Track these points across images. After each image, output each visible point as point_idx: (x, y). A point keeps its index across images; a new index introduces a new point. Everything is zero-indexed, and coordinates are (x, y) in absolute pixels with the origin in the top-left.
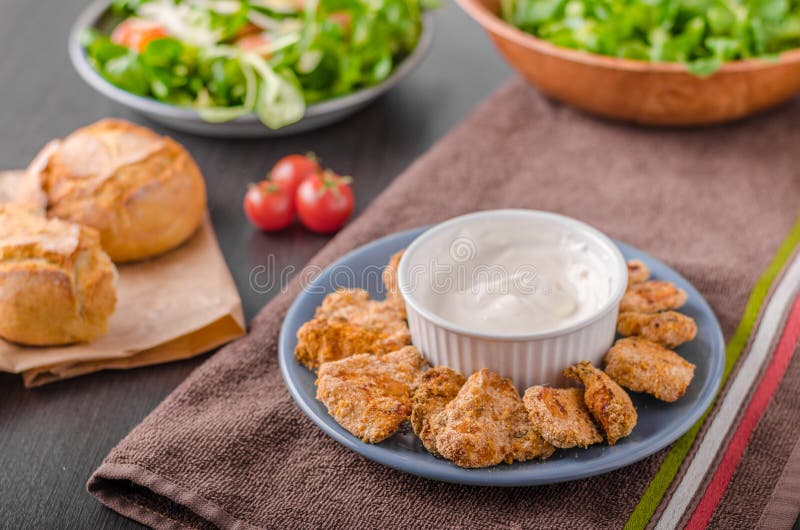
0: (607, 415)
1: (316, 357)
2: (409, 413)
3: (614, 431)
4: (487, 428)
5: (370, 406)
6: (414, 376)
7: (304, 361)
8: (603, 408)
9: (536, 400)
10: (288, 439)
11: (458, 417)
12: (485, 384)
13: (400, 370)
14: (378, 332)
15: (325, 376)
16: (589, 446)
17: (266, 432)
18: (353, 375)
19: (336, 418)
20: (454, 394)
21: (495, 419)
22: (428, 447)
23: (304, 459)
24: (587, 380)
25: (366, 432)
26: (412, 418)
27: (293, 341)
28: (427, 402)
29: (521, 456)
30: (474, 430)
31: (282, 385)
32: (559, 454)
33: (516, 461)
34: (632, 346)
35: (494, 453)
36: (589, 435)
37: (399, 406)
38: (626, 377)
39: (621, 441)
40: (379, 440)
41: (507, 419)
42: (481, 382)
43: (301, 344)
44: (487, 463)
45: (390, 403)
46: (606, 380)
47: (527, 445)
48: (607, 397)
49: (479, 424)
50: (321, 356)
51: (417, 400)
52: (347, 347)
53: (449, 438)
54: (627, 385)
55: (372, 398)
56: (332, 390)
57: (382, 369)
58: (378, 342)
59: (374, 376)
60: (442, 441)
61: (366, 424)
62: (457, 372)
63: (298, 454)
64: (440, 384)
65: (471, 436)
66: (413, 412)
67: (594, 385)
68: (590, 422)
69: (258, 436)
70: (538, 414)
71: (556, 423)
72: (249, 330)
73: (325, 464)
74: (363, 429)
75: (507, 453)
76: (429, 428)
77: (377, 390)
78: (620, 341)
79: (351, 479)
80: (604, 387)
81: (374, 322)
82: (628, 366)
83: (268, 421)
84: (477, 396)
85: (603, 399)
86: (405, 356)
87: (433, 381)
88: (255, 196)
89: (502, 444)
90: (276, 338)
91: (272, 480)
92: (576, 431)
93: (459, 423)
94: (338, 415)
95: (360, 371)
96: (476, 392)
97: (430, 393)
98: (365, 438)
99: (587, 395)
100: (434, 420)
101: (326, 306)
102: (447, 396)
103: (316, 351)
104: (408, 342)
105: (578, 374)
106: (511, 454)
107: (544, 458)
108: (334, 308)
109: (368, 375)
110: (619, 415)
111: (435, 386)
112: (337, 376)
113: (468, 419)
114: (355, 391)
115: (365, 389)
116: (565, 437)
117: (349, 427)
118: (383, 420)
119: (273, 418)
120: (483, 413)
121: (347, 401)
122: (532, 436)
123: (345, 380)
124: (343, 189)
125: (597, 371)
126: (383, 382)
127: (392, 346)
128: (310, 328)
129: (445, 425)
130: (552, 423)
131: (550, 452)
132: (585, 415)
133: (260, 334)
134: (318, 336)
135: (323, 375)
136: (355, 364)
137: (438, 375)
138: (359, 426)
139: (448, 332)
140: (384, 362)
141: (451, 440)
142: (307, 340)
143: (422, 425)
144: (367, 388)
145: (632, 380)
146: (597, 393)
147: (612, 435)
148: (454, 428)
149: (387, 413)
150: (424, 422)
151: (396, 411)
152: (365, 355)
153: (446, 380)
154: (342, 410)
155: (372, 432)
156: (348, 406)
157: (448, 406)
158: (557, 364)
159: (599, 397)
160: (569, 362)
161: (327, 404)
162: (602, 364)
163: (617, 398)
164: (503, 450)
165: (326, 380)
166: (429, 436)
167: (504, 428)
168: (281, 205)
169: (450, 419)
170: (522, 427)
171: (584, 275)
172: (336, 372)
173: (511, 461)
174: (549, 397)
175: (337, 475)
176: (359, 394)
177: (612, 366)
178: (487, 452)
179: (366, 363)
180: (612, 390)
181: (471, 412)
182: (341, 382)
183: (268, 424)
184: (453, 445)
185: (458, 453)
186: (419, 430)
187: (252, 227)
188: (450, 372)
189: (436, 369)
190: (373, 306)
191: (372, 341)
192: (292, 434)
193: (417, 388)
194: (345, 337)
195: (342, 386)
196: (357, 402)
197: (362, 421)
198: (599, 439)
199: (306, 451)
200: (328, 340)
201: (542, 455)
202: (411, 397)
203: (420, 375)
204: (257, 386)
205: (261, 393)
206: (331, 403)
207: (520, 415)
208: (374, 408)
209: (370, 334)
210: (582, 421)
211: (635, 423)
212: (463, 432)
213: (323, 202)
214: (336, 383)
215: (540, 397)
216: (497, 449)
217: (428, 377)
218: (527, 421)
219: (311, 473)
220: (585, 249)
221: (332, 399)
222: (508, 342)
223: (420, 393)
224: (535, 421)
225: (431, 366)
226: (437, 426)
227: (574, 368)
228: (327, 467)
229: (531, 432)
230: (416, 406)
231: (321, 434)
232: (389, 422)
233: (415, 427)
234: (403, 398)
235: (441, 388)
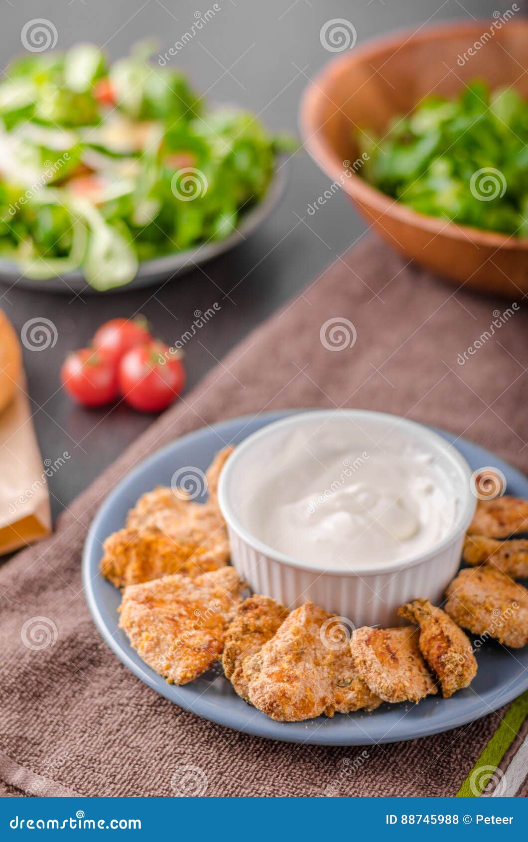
0: (443, 665)
1: (123, 573)
2: (221, 652)
3: (451, 684)
4: (307, 677)
5: (177, 641)
6: (230, 604)
7: (110, 577)
8: (439, 657)
9: (363, 645)
10: (86, 668)
11: (274, 661)
12: (308, 622)
13: (215, 596)
14: (195, 546)
15: (131, 603)
16: (422, 700)
17: (62, 659)
18: (162, 602)
19: (140, 652)
20: (273, 630)
21: (317, 664)
22: (239, 692)
23: (102, 693)
24: (423, 623)
25: (171, 672)
26: (224, 657)
27: (99, 553)
28: (242, 640)
29: (343, 708)
30: (291, 679)
31: (85, 603)
32: (385, 708)
33: (338, 713)
34: (477, 580)
35: (313, 704)
36: (422, 687)
37: (210, 642)
38: (468, 619)
39: (459, 693)
40: (185, 682)
41: (330, 665)
42: (303, 619)
43: (108, 557)
44: (304, 717)
45: (200, 639)
46: (445, 619)
47: (351, 695)
48: (445, 645)
49: (298, 672)
50: (129, 573)
51: (231, 637)
52: (158, 563)
53: (262, 687)
54: (469, 627)
55: (181, 632)
56: (136, 619)
57: (195, 596)
58: (193, 559)
59: (186, 603)
60: (255, 690)
61: (172, 662)
62: (279, 602)
63: (96, 687)
64: (258, 617)
65: (287, 686)
66: (225, 652)
67: (430, 631)
68: (424, 670)
69: (53, 663)
70: (365, 662)
71: (384, 675)
72: (54, 528)
73: (125, 701)
74: (169, 667)
75: (327, 705)
76: (242, 671)
77: (188, 622)
78: (465, 572)
79: (153, 721)
80: (442, 632)
81: (192, 533)
82: (472, 606)
83: (66, 645)
84: (297, 637)
85: (439, 647)
86: (222, 580)
87: (249, 614)
88: (75, 367)
89: (321, 694)
90: (83, 541)
91: (65, 717)
92: (407, 684)
93: (276, 669)
94: (142, 645)
95: (169, 597)
96: (297, 632)
97: (246, 629)
98: (170, 678)
99: (422, 640)
100: (248, 663)
101: (140, 509)
102: (267, 633)
103: (124, 567)
104: (228, 562)
105: (413, 614)
106: (332, 706)
107: (369, 710)
108: (150, 512)
109: (178, 602)
110: (457, 665)
111: (252, 620)
112: (143, 603)
113: (285, 666)
114: (162, 622)
115: (173, 620)
116: (394, 691)
117: (152, 664)
118: (191, 659)
119: (71, 642)
120: (304, 657)
121: (154, 634)
122: (358, 686)
123: (151, 607)
124: (172, 364)
125: (436, 612)
126: (192, 609)
127: (208, 566)
128: (119, 540)
129: (259, 670)
130: (379, 674)
131: (376, 705)
132: (419, 662)
133: (65, 536)
134: (126, 550)
135: (127, 600)
136: (165, 588)
137: (257, 607)
138: (164, 663)
139: (270, 560)
140: (197, 586)
141: (265, 691)
142: (114, 552)
143: (234, 667)
144: (177, 618)
145: (474, 622)
146: (434, 638)
147: (448, 687)
148: (269, 676)
149: (196, 650)
150: (237, 663)
151: (206, 649)
152: (177, 577)
153: (265, 613)
154: (146, 644)
155: (178, 672)
156: (152, 640)
157: (264, 647)
158: (390, 601)
159: (436, 644)
160: (405, 596)
161: (130, 635)
162: (442, 600)
163: (455, 645)
164: (323, 701)
165: (130, 608)
166: (241, 682)
167: (326, 675)
168: (103, 379)
169: (265, 664)
170: (347, 674)
171: (429, 490)
172: (142, 598)
173: (332, 714)
174: (379, 642)
175: (137, 716)
176: (167, 626)
177: (454, 604)
178: (305, 704)
179: (177, 587)
180: (450, 638)
181: (289, 657)
182: (148, 610)
183: (65, 649)
184: (266, 696)
185: (271, 705)
186: (231, 671)
187: (71, 401)
188: (270, 603)
189: (255, 599)
190: (194, 510)
191: (186, 557)
192: (92, 661)
193: (231, 620)
194: (157, 551)
195: (148, 615)
196: (163, 636)
197: (167, 658)
198: (432, 690)
199: (105, 683)
200: (138, 554)
201: (368, 707)
202: (225, 629)
203: (236, 606)
204: (55, 598)
205: (62, 608)
206: (134, 635)
207: (345, 659)
208: (183, 645)
209: (185, 550)
210: (415, 670)
211: (474, 674)
212: (278, 681)
213: (149, 379)
214: (141, 611)
215: (368, 642)
216: (316, 699)
217: (245, 609)
218: (353, 667)
219: (109, 712)
220: (431, 461)
221: (135, 630)
222: (336, 578)
223: (235, 628)
224: (362, 671)
225: (252, 593)
226: (250, 672)
227: (409, 606)
228: (127, 705)
229: (356, 681)
230: (229, 644)
231: (122, 665)
232: (197, 662)
233: (226, 668)
234: (216, 632)
235: (259, 623)
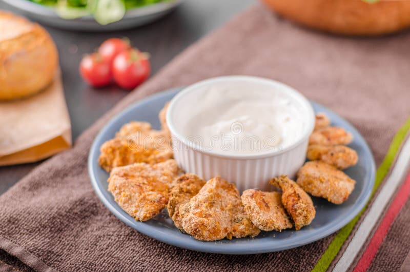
0: (296, 210)
1: (111, 163)
2: (167, 203)
3: (300, 221)
4: (216, 215)
5: (141, 197)
6: (172, 179)
7: (104, 167)
8: (293, 206)
9: (249, 198)
10: (90, 216)
11: (197, 207)
12: (217, 187)
13: (164, 175)
14: (152, 150)
15: (115, 176)
16: (283, 230)
17: (75, 211)
18: (133, 176)
19: (120, 204)
20: (197, 192)
21: (222, 209)
22: (177, 225)
23: (98, 229)
24: (284, 187)
25: (138, 214)
26: (168, 206)
27: (98, 153)
28: (179, 196)
29: (238, 235)
30: (207, 216)
31: (89, 182)
32: (263, 234)
33: (234, 238)
34: (315, 167)
35: (220, 231)
36: (283, 223)
37: (161, 198)
38: (310, 187)
39: (304, 228)
40: (146, 220)
41: (230, 210)
42: (215, 185)
43: (103, 155)
44: (215, 238)
45: (155, 196)
46: (297, 187)
47: (242, 227)
48: (296, 199)
49: (211, 212)
50: (115, 163)
51: (172, 195)
52: (132, 158)
53: (190, 220)
54: (310, 191)
55: (144, 192)
56: (118, 185)
57: (152, 174)
58: (152, 157)
59: (147, 178)
60: (186, 222)
61: (138, 209)
62: (200, 177)
63: (95, 226)
64: (188, 185)
65: (205, 219)
66: (169, 202)
67: (288, 191)
68: (285, 215)
69: (70, 213)
70: (250, 207)
71: (261, 214)
72: (74, 144)
73: (111, 233)
74: (136, 212)
75: (228, 232)
76: (178, 213)
77: (148, 187)
78: (308, 163)
79: (127, 244)
80: (295, 192)
82: (311, 179)
83: (77, 203)
84: (211, 194)
85: (294, 200)
86: (168, 166)
87: (184, 182)
88: (88, 63)
89: (225, 226)
90: (88, 151)
91: (76, 242)
92: (275, 220)
93: (198, 210)
94: (121, 200)
95: (138, 174)
96: (211, 191)
97: (181, 191)
98: (137, 218)
99: (283, 197)
100: (182, 208)
101: (122, 133)
102: (192, 193)
103: (112, 161)
104: (172, 157)
105: (278, 183)
106: (231, 233)
107: (253, 237)
108: (128, 134)
109: (142, 177)
110: (303, 211)
111: (185, 186)
112: (122, 177)
113: (204, 209)
114: (133, 187)
115: (139, 186)
116: (267, 223)
117: (127, 210)
118: (149, 206)
119: (81, 202)
120: (215, 205)
121: (127, 193)
122: (246, 222)
123: (127, 179)
124: (143, 62)
125: (291, 182)
126: (153, 183)
127: (162, 159)
128: (109, 145)
129: (189, 212)
130: (259, 214)
131: (257, 233)
132: (281, 210)
133: (79, 148)
134: (113, 151)
135: (113, 175)
136: (135, 169)
137: (188, 179)
138: (134, 209)
139: (196, 151)
140: (154, 169)
141: (192, 222)
142: (106, 153)
143: (174, 211)
144: (141, 185)
145: (313, 189)
146: (290, 195)
147: (299, 224)
148: (194, 214)
149: (153, 202)
150: (176, 209)
151: (158, 201)
152: (142, 164)
153: (193, 183)
154: (123, 199)
155: (141, 214)
156: (127, 196)
157: (191, 199)
158: (265, 177)
159: (291, 199)
160: (273, 175)
161: (114, 194)
162: (295, 178)
163: (303, 199)
164: (226, 230)
165: (115, 179)
166: (179, 219)
167: (227, 215)
168: (103, 71)
169: (192, 208)
170: (240, 216)
171: (288, 120)
172: (122, 174)
173: (231, 238)
174: (258, 197)
175: (118, 241)
176: (136, 189)
177: (301, 179)
178: (215, 231)
179: (142, 169)
180: (300, 195)
181: (206, 204)
182: (125, 180)
183: (77, 206)
184: (193, 225)
185: (195, 230)
186: (172, 214)
187: (86, 83)
188: (196, 178)
189: (187, 175)
190: (153, 134)
191: (148, 155)
192: (93, 213)
193: (173, 187)
194: (131, 152)
195: (125, 183)
196: (133, 194)
197: (135, 207)
198: (289, 226)
199: (100, 224)
200: (120, 153)
201: (252, 234)
202: (169, 192)
203: (177, 178)
204: (72, 180)
205: (76, 185)
206: (117, 194)
207: (239, 207)
208: (144, 199)
209: (148, 151)
210: (279, 214)
211: (314, 217)
212: (200, 217)
213: (130, 69)
214: (120, 181)
215: (252, 196)
216: (222, 229)
217: (181, 180)
218: (243, 212)
219: (102, 239)
220: (289, 104)
221: (117, 191)
222: (234, 160)
223: (175, 190)
224: (248, 212)
225: (184, 172)
226: (183, 212)
227: (276, 179)
228: (113, 235)
229: (245, 219)
230: (171, 198)
231: (111, 214)
232: (153, 208)
233: (169, 212)
234: (164, 193)
235: (189, 188)
